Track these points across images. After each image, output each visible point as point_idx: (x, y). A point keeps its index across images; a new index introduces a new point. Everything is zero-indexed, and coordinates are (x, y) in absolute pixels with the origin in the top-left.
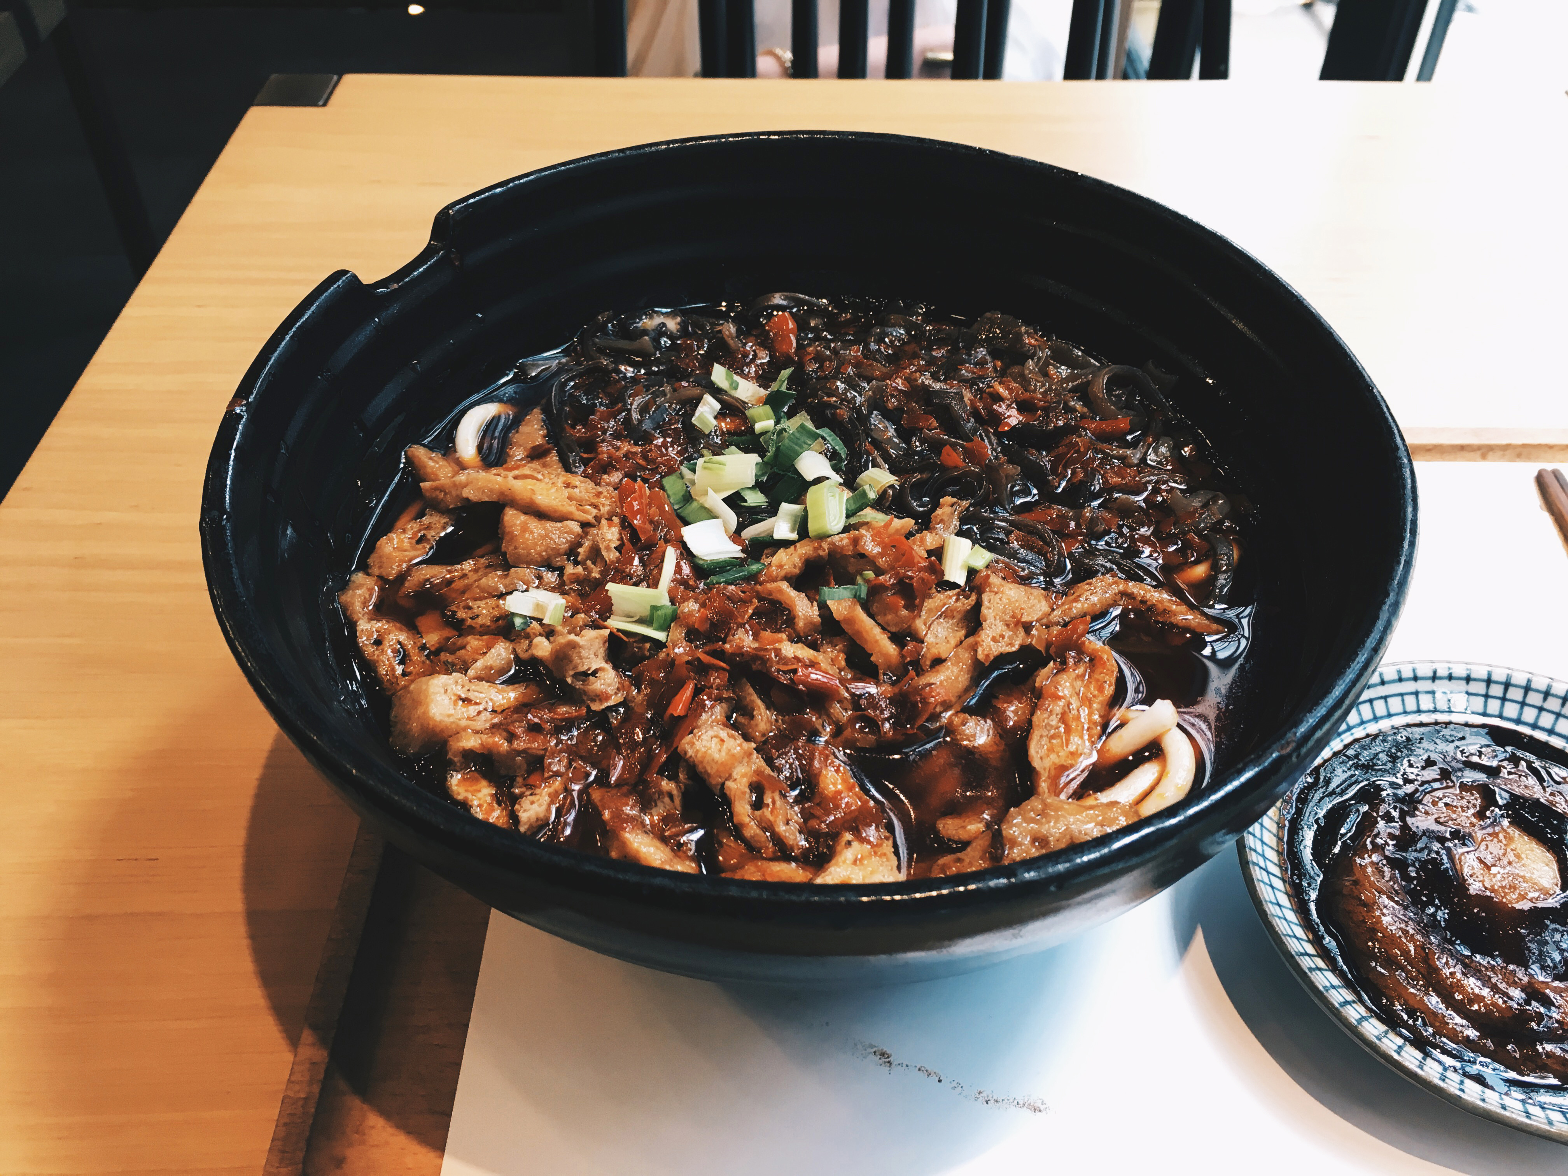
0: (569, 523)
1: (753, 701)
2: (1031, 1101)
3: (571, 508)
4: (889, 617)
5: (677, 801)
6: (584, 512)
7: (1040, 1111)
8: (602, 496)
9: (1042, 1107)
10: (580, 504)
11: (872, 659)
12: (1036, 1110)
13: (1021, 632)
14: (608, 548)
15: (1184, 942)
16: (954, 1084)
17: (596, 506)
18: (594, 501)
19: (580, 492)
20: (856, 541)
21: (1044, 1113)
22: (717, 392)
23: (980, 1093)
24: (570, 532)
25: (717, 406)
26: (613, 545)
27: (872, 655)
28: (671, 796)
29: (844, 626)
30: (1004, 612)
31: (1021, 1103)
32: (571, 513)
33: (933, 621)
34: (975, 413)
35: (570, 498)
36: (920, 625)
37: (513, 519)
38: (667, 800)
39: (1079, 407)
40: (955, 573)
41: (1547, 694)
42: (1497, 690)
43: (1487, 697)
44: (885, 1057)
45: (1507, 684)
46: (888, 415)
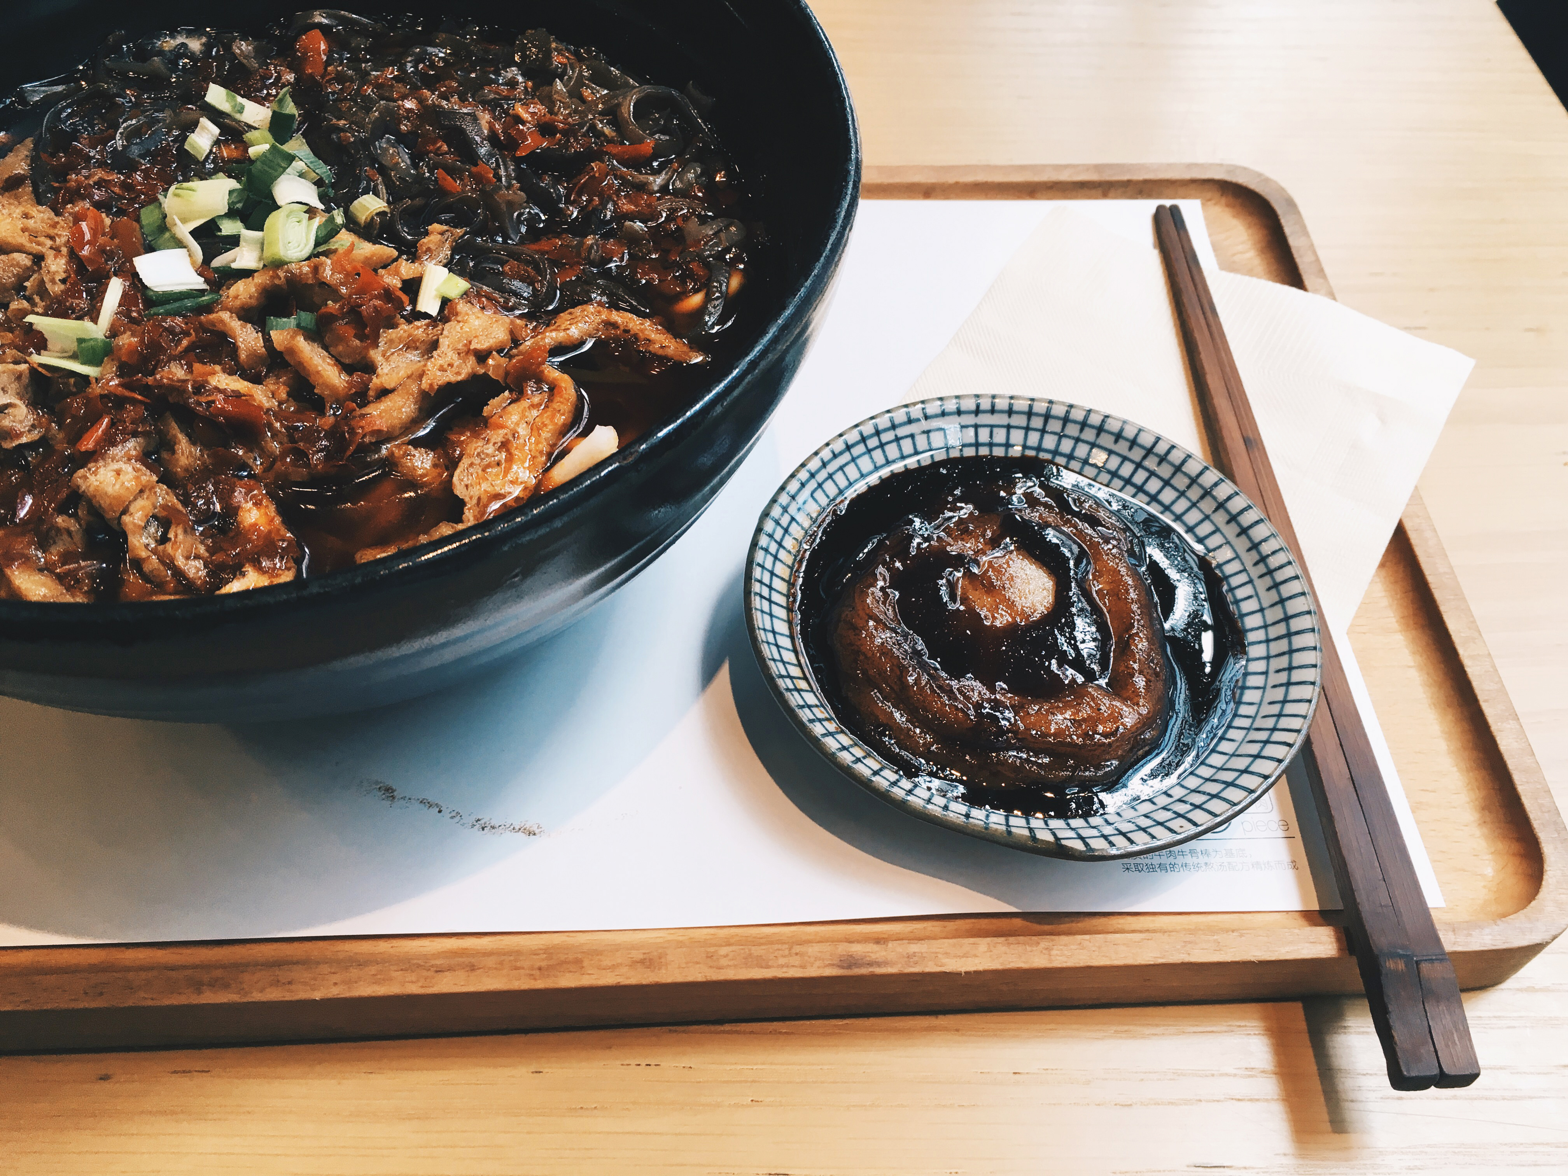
0: (16, 255)
1: (175, 436)
2: (527, 826)
3: (23, 240)
4: (340, 348)
5: (77, 538)
6: (39, 244)
7: (534, 834)
8: (58, 226)
9: (536, 832)
10: (34, 235)
11: (316, 391)
12: (531, 833)
13: (472, 360)
14: (53, 281)
16: (454, 814)
17: (52, 238)
18: (52, 232)
19: (35, 222)
20: (316, 269)
21: (538, 836)
22: (216, 115)
23: (479, 820)
24: (18, 265)
25: (216, 131)
26: (58, 278)
27: (314, 387)
28: (69, 533)
29: (287, 358)
30: (459, 340)
31: (517, 828)
32: (22, 245)
33: (393, 354)
34: (493, 138)
35: (24, 230)
36: (376, 355)
38: (65, 537)
39: (607, 130)
40: (428, 303)
41: (1084, 425)
42: (1037, 423)
43: (1027, 429)
44: (389, 792)
45: (1047, 417)
46: (402, 139)
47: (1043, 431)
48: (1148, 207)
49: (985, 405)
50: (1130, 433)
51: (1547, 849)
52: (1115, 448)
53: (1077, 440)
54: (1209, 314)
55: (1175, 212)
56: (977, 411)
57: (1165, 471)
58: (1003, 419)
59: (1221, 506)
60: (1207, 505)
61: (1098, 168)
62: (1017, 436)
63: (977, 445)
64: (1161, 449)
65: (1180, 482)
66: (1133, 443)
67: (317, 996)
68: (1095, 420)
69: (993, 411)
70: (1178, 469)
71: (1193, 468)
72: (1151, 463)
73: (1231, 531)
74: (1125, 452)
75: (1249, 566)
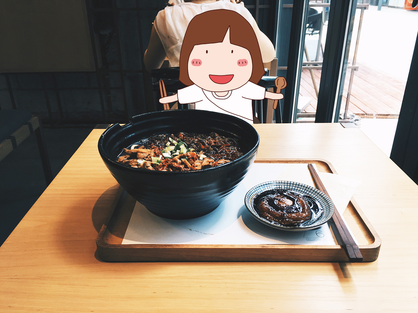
3: (147, 152)
4: (191, 162)
8: (152, 151)
10: (148, 152)
13: (208, 163)
15: (238, 217)
16: (201, 232)
20: (187, 154)
22: (170, 141)
23: (204, 233)
24: (147, 155)
25: (170, 143)
27: (187, 166)
29: (184, 163)
30: (206, 161)
33: (197, 163)
34: (208, 143)
36: (195, 163)
37: (139, 154)
39: (223, 143)
40: (201, 158)
41: (296, 185)
42: (289, 185)
43: (287, 185)
44: (191, 230)
45: (290, 184)
46: (195, 144)
47: (290, 186)
48: (307, 165)
49: (280, 182)
50: (303, 185)
51: (375, 238)
52: (301, 188)
53: (295, 187)
54: (317, 176)
55: (311, 165)
56: (279, 183)
57: (309, 190)
58: (283, 184)
59: (318, 193)
60: (316, 194)
61: (297, 159)
62: (286, 187)
63: (279, 188)
64: (308, 187)
65: (312, 191)
66: (304, 187)
67: (183, 247)
68: (298, 184)
69: (282, 183)
70: (311, 189)
71: (313, 189)
72: (307, 189)
73: (320, 197)
74: (303, 188)
75: (323, 201)
